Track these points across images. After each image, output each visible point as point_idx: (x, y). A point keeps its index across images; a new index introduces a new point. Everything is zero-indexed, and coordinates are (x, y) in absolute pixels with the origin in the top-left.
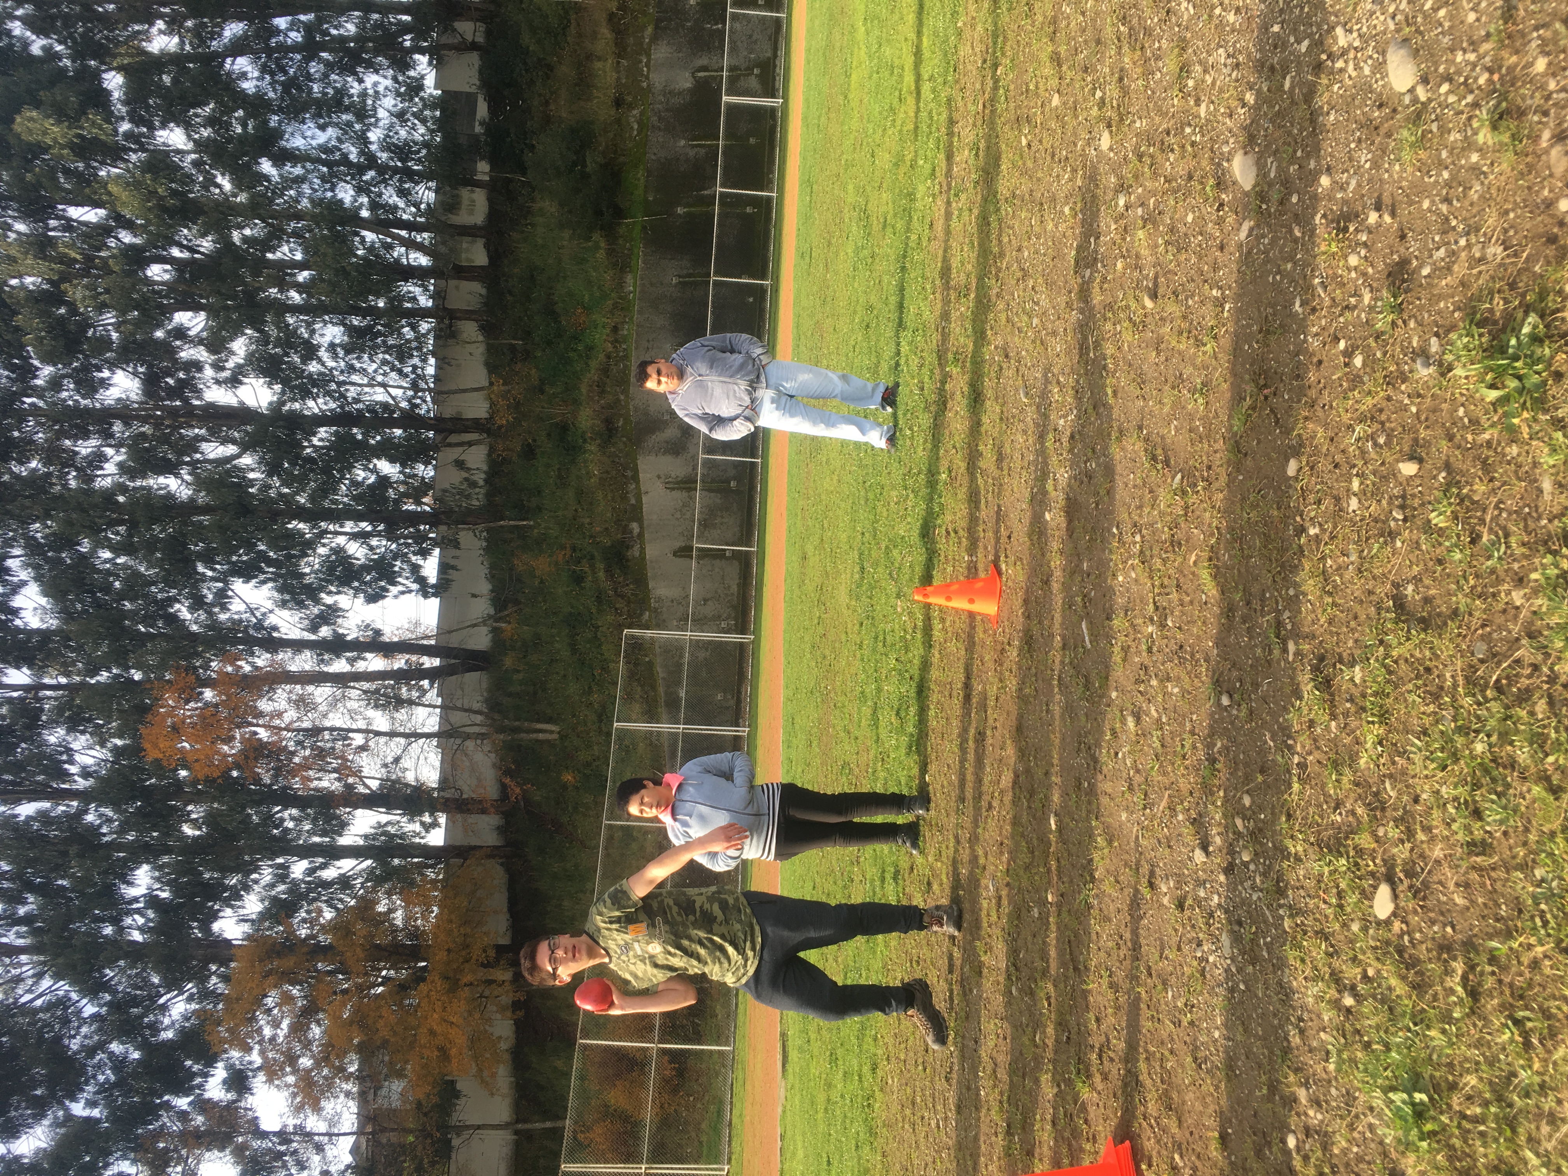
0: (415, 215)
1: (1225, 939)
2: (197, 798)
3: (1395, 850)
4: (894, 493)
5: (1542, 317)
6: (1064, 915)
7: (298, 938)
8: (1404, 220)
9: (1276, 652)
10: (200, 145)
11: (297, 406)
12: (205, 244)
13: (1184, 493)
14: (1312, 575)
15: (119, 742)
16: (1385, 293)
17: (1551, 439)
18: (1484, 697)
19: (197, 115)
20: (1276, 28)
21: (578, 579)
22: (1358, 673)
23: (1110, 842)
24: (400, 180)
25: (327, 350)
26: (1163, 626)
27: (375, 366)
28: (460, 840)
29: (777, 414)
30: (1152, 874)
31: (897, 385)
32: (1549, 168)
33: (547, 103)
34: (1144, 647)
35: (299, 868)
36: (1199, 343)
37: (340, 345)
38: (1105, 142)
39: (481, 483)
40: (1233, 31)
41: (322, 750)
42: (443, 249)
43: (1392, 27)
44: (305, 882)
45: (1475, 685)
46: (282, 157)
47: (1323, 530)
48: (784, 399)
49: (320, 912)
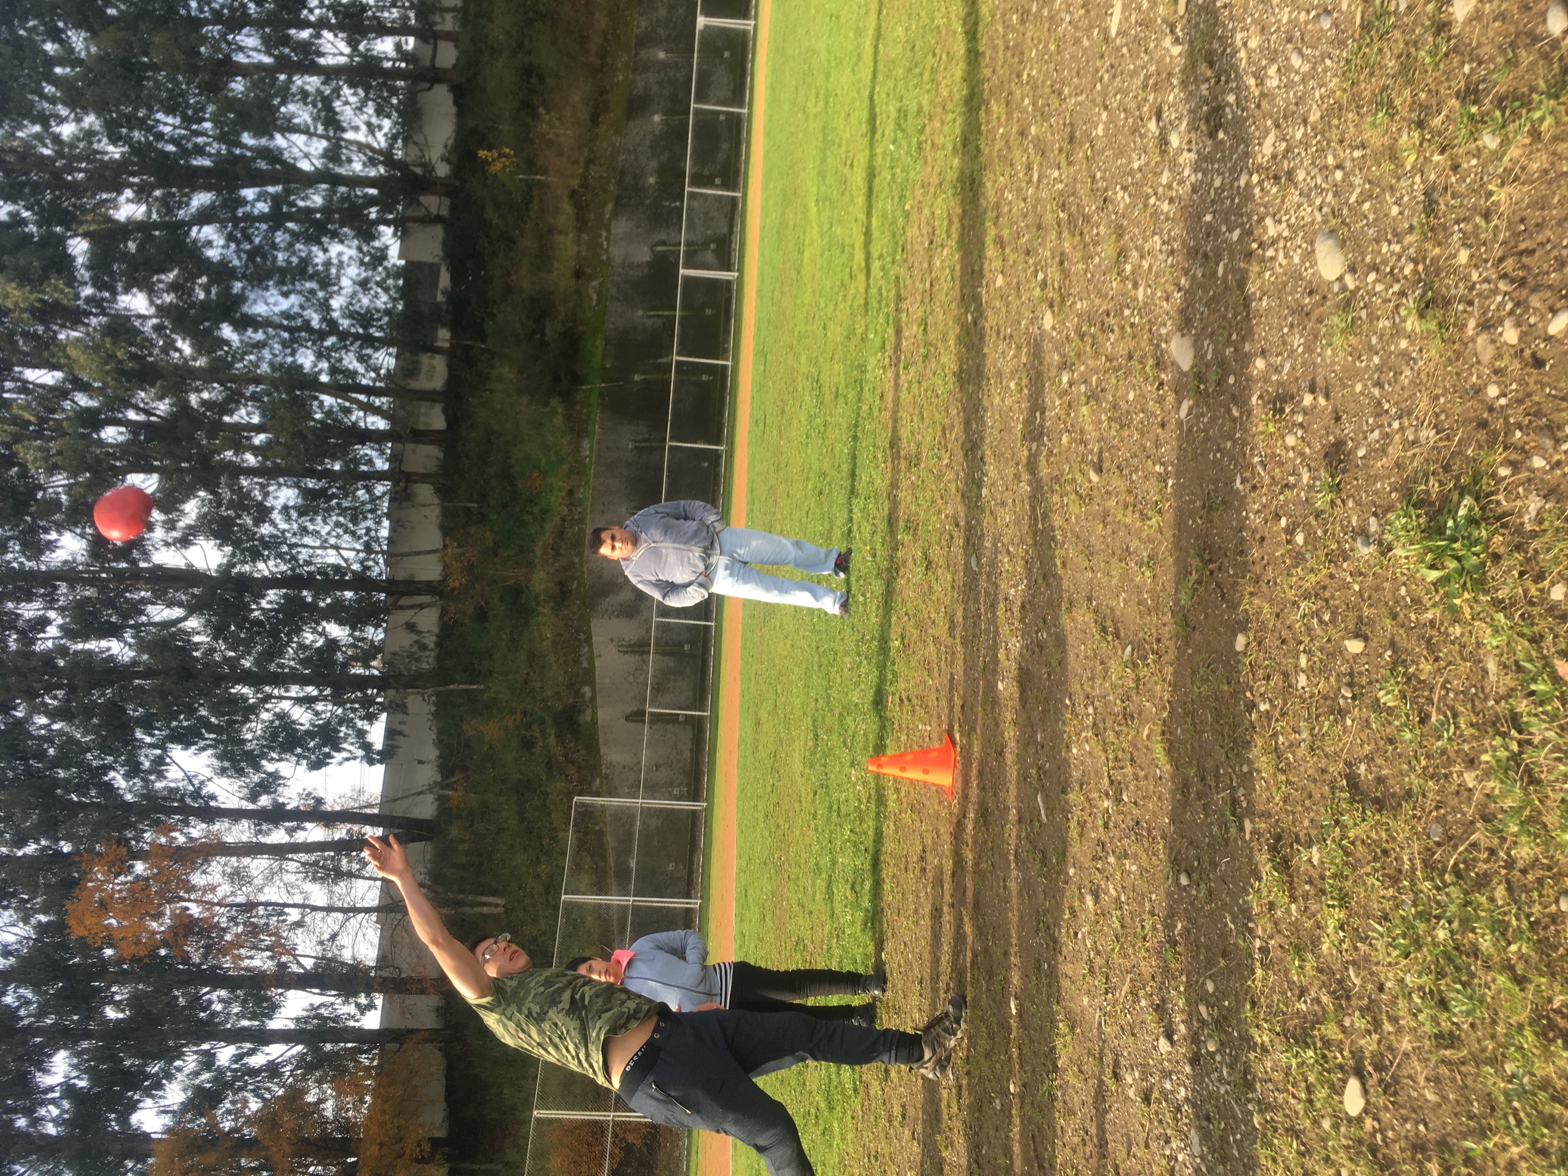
0: (374, 380)
1: (1193, 1134)
2: (122, 978)
3: (1362, 1042)
4: (847, 659)
5: (1477, 499)
6: (1027, 1107)
7: (221, 1131)
8: (1338, 403)
9: (1233, 831)
10: (162, 310)
11: (247, 568)
12: (162, 407)
13: (1135, 665)
14: (1265, 752)
15: (43, 918)
16: (1322, 473)
17: (1492, 619)
18: (1443, 881)
19: (160, 281)
20: (1208, 218)
21: (528, 745)
22: (1315, 854)
23: (1072, 1029)
24: (361, 347)
25: (280, 512)
26: (1118, 800)
27: (328, 528)
28: (399, 1024)
29: (730, 580)
30: (1116, 1064)
31: (850, 551)
32: (1476, 354)
33: (508, 274)
34: (1101, 823)
35: (225, 1054)
36: (1144, 517)
37: (294, 507)
38: (1048, 321)
39: (432, 646)
40: (1167, 219)
41: (255, 926)
42: (401, 413)
43: (1319, 218)
44: (232, 1070)
45: (1433, 869)
46: (244, 323)
47: (1273, 706)
48: (737, 566)
49: (245, 1102)
